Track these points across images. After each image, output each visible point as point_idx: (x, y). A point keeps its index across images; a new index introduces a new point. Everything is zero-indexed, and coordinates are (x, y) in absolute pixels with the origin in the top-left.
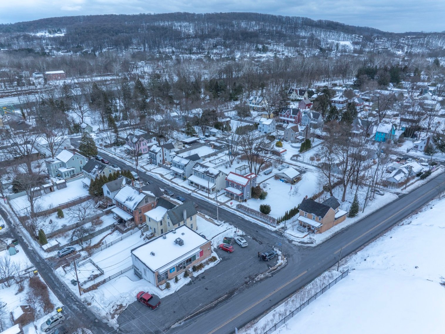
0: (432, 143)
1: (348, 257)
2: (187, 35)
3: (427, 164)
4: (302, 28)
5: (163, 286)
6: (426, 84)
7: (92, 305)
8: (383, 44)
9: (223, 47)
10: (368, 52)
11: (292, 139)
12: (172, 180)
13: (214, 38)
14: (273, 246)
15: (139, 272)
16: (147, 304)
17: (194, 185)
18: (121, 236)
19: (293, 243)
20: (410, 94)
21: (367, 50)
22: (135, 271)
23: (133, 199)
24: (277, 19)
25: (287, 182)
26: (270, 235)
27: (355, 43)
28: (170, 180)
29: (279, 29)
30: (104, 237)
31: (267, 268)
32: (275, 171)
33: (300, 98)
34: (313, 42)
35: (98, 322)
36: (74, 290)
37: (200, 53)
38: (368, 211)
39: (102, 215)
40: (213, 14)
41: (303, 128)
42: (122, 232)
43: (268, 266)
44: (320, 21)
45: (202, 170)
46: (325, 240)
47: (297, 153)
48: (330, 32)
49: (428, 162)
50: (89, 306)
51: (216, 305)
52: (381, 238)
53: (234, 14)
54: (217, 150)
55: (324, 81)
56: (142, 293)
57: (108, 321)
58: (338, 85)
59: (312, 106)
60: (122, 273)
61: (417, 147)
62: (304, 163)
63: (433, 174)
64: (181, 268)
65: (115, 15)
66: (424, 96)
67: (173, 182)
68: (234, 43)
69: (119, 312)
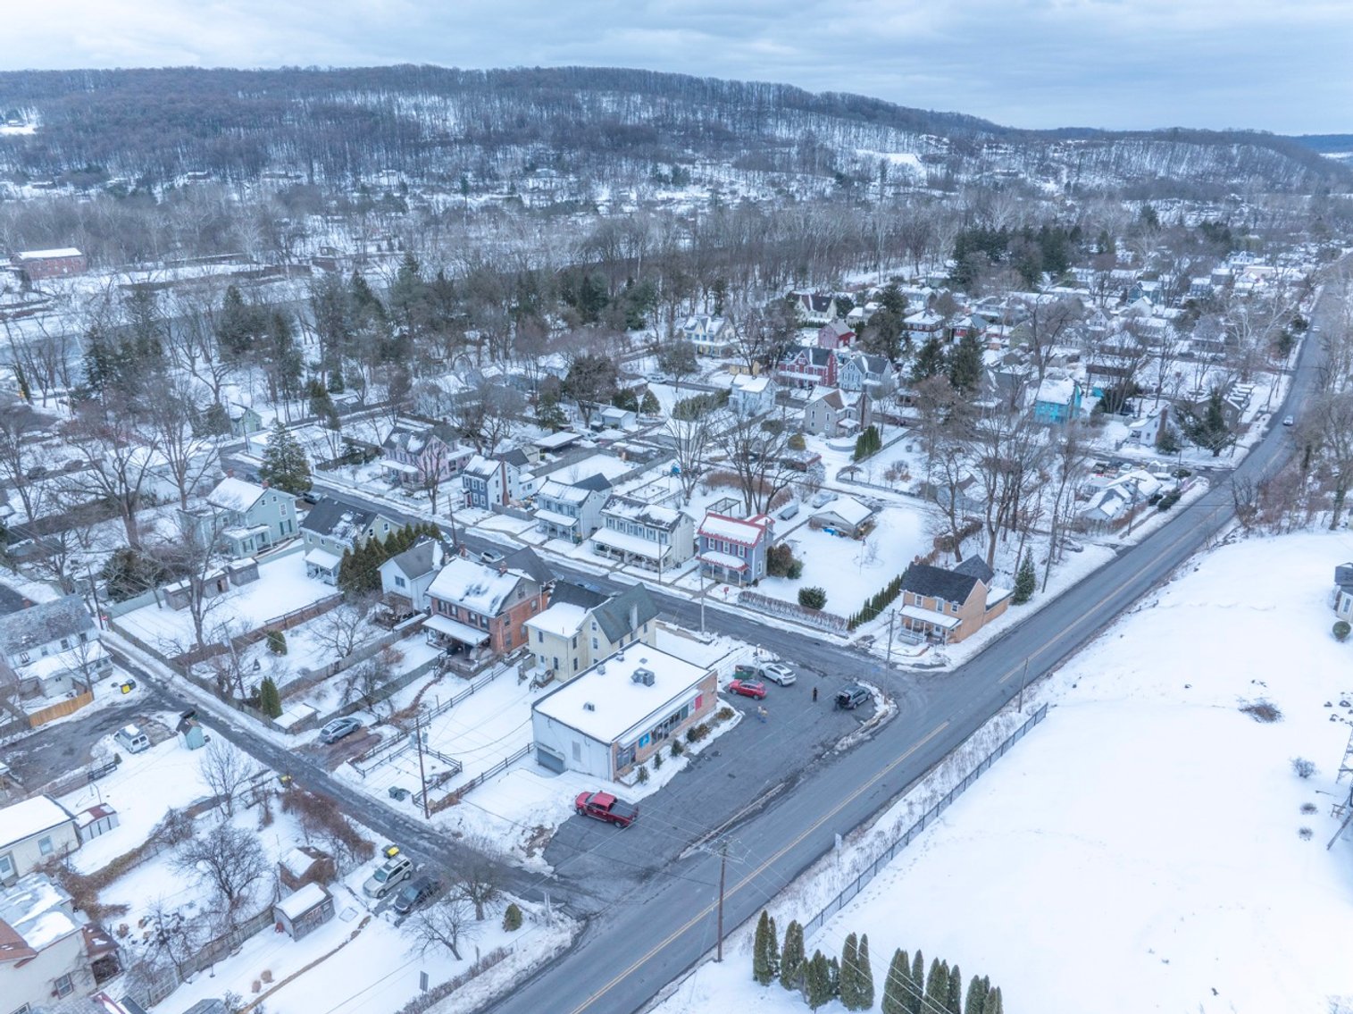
0: (1173, 424)
1: (1034, 686)
2: (439, 136)
3: (1168, 475)
4: (779, 115)
5: (632, 777)
6: (1134, 274)
7: (465, 837)
8: (1004, 163)
9: (554, 172)
10: (968, 186)
11: (828, 427)
12: (545, 546)
13: (526, 143)
14: (854, 679)
15: (554, 755)
17: (608, 553)
18: (465, 685)
19: (899, 667)
20: (1098, 301)
21: (963, 177)
22: (541, 754)
23: (486, 591)
24: (704, 89)
25: (842, 535)
26: (839, 655)
27: (929, 160)
28: (541, 546)
29: (713, 117)
30: (422, 692)
31: (856, 723)
32: (806, 511)
33: (816, 320)
34: (815, 158)
35: (498, 868)
36: (406, 808)
37: (487, 189)
38: (1055, 587)
39: (393, 640)
40: (513, 72)
41: (855, 397)
42: (467, 675)
43: (858, 719)
44: (829, 96)
45: (630, 513)
46: (971, 656)
47: (850, 463)
48: (858, 126)
49: (1168, 470)
50: (461, 839)
51: (766, 805)
52: (1098, 640)
53: (577, 72)
54: (637, 466)
55: (866, 270)
56: (586, 795)
57: (523, 862)
58: (906, 278)
59: (853, 339)
60: (507, 764)
61: (1138, 436)
62: (874, 486)
63: (1186, 498)
64: (660, 737)
65: (201, 70)
66: (1133, 306)
67: (547, 550)
68: (587, 160)
69: (540, 841)
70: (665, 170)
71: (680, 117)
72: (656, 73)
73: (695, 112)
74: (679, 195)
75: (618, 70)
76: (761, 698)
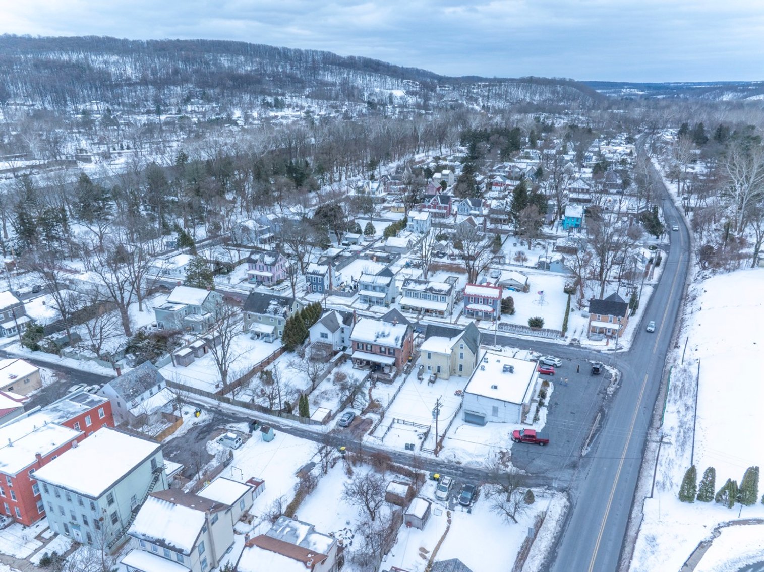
2: (123, 80)
4: (325, 69)
7: (464, 463)
8: (451, 95)
9: (202, 101)
13: (181, 84)
17: (410, 310)
18: (392, 387)
19: (602, 352)
23: (388, 335)
24: (279, 53)
25: (518, 291)
26: (569, 349)
27: (411, 93)
30: (370, 393)
31: (607, 380)
34: (350, 93)
35: (495, 476)
36: (420, 454)
37: (162, 112)
45: (420, 287)
46: (631, 343)
48: (370, 75)
50: (462, 465)
57: (503, 471)
63: (663, 260)
68: (222, 94)
69: (506, 459)
70: (270, 99)
71: (269, 69)
72: (250, 44)
73: (277, 67)
74: (280, 114)
75: (228, 42)
76: (553, 374)
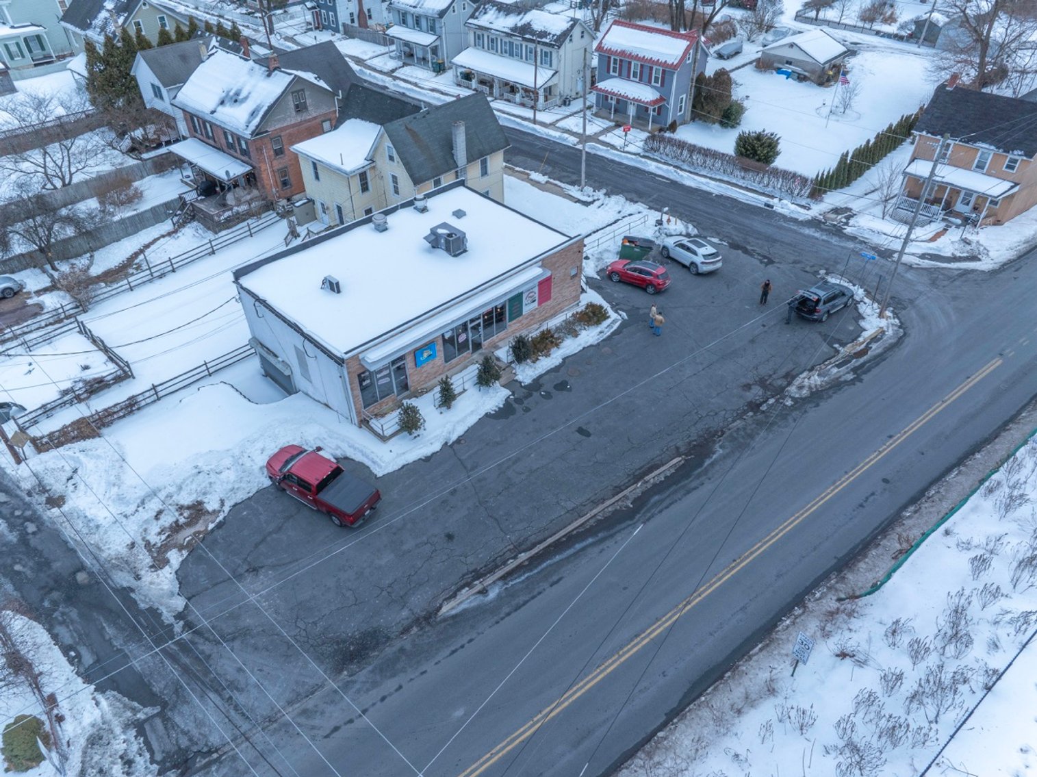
5: (390, 422)
7: (65, 508)
12: (395, 73)
14: (822, 272)
15: (279, 366)
16: (315, 502)
17: (474, 83)
22: (264, 361)
23: (246, 98)
25: (801, 78)
26: (795, 232)
28: (390, 74)
30: (147, 246)
35: (89, 586)
39: (138, 173)
42: (214, 227)
43: (830, 341)
45: (504, 23)
50: (55, 511)
56: (291, 453)
57: (138, 578)
60: (208, 371)
62: (846, 27)
64: (463, 347)
67: (396, 78)
76: (659, 291)
